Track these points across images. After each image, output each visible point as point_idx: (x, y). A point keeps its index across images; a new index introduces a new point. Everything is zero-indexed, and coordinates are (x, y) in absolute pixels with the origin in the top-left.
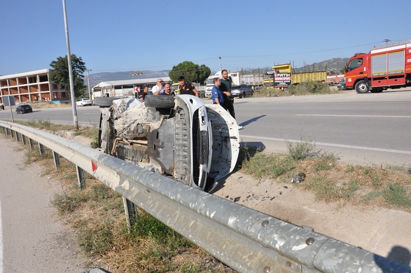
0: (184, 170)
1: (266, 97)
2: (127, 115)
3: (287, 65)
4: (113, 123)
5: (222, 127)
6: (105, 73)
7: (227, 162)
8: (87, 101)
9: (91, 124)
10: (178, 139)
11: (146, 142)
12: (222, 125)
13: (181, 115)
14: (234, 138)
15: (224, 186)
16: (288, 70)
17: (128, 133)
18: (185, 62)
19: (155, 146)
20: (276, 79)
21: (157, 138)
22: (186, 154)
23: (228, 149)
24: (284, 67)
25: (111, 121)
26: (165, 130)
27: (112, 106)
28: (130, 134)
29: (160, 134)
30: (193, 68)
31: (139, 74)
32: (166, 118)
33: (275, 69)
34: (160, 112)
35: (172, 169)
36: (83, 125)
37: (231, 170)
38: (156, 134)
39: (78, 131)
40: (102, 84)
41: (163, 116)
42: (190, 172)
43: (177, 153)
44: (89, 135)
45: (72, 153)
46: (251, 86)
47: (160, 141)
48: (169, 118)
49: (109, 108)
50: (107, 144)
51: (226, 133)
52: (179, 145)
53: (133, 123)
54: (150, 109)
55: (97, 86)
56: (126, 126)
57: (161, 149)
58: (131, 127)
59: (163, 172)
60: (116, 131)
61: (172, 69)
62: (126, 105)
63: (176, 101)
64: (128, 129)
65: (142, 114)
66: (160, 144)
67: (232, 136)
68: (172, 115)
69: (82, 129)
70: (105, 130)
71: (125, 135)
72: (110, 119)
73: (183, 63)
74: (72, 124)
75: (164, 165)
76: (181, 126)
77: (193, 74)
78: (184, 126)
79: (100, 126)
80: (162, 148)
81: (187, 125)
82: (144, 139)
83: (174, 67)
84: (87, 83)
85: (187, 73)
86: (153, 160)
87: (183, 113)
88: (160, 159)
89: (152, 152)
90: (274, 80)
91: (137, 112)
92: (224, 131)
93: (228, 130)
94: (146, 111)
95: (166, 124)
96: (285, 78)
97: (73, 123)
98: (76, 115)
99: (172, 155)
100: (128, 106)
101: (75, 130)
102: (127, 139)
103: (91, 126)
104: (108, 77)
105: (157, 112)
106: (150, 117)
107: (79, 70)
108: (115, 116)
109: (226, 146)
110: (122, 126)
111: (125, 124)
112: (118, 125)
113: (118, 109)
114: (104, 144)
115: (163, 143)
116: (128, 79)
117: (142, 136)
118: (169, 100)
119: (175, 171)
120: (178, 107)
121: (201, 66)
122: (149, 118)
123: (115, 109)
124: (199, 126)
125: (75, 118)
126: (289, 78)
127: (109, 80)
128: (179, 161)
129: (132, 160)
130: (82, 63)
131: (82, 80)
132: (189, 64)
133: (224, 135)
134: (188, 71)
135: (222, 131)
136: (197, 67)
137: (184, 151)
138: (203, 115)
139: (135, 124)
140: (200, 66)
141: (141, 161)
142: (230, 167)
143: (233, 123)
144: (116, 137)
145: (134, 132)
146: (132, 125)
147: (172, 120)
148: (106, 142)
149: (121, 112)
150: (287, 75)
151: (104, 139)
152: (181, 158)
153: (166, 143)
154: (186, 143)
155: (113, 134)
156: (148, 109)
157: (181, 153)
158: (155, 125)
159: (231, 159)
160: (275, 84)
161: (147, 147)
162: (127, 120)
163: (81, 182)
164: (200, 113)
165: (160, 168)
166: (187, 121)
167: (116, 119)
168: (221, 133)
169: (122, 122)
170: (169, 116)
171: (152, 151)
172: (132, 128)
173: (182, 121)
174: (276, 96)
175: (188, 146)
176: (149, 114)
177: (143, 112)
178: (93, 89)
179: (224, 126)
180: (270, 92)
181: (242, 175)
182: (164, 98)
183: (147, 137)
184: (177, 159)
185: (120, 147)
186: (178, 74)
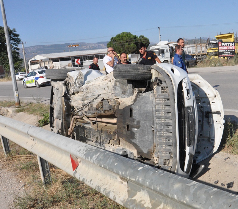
0: (168, 154)
1: (211, 66)
2: (87, 89)
3: (230, 35)
4: (70, 99)
5: (202, 101)
6: (40, 46)
7: (209, 141)
8: (24, 75)
9: (35, 99)
10: (159, 118)
11: (114, 121)
12: (202, 98)
13: (162, 88)
14: (218, 113)
15: (209, 169)
16: (231, 40)
17: (89, 109)
18: (123, 33)
19: (128, 126)
20: (220, 48)
21: (131, 115)
22: (171, 134)
23: (211, 125)
24: (227, 36)
25: (67, 97)
26: (140, 107)
27: (67, 79)
28: (91, 112)
29: (134, 112)
30: (131, 39)
31: (76, 46)
32: (141, 92)
33: (218, 38)
34: (133, 84)
35: (151, 153)
36: (25, 100)
37: (215, 150)
38: (129, 111)
39: (20, 107)
40: (38, 57)
41: (137, 89)
42: (176, 156)
43: (158, 134)
44: (33, 111)
45: (32, 141)
46: (193, 56)
47: (134, 120)
48: (145, 92)
49: (63, 82)
50: (62, 123)
51: (207, 107)
52: (161, 125)
53: (96, 98)
54: (118, 82)
55: (33, 59)
56: (86, 102)
57: (136, 129)
58: (93, 103)
59: (139, 156)
60: (73, 108)
61: (110, 40)
62: (83, 77)
63: (153, 72)
64: (90, 106)
65: (108, 87)
66: (135, 123)
67: (216, 111)
68: (149, 89)
69: (24, 105)
70: (59, 107)
71: (86, 112)
72: (65, 94)
73: (121, 33)
74: (13, 100)
75: (141, 148)
76: (162, 101)
77: (132, 45)
78: (167, 101)
79: (51, 103)
80: (138, 127)
81: (171, 100)
82: (112, 116)
83: (112, 38)
84: (22, 56)
85: (125, 44)
86: (124, 142)
87: (166, 86)
88: (136, 141)
89: (125, 133)
90: (218, 50)
91: (101, 85)
92: (205, 105)
93: (209, 104)
94: (113, 84)
95: (142, 99)
96: (229, 48)
97: (14, 98)
98: (17, 89)
99: (151, 136)
100: (86, 79)
101: (17, 106)
102: (88, 118)
103: (34, 101)
104: (43, 50)
105: (129, 85)
106: (119, 91)
107: (13, 42)
108: (71, 91)
109: (209, 123)
110: (81, 102)
111: (85, 100)
112: (76, 101)
113: (75, 83)
114: (58, 123)
115: (138, 122)
116: (64, 51)
117: (108, 113)
118: (144, 70)
119: (154, 155)
120: (156, 79)
121: (140, 37)
122: (117, 92)
123: (71, 82)
124: (184, 100)
125: (16, 94)
126: (233, 48)
127: (44, 53)
128: (161, 143)
129: (96, 142)
130: (16, 35)
131: (18, 53)
132: (128, 35)
133: (205, 110)
134: (127, 42)
135: (202, 105)
136: (135, 37)
137: (168, 131)
138: (188, 88)
139: (99, 100)
140: (138, 36)
141: (109, 143)
142: (213, 147)
143: (215, 96)
144: (73, 115)
145: (97, 109)
146: (94, 100)
147: (149, 94)
148: (61, 122)
149: (78, 85)
150: (231, 44)
151: (57, 118)
152: (163, 140)
153: (142, 123)
154: (170, 121)
155: (69, 111)
156: (116, 81)
157: (164, 134)
158: (127, 101)
159: (214, 137)
160: (219, 54)
161: (116, 126)
162: (88, 95)
163: (44, 176)
164: (184, 85)
165: (135, 152)
166: (171, 95)
167: (74, 94)
168: (202, 107)
169: (81, 98)
170: (144, 89)
171: (124, 131)
172: (95, 105)
173: (164, 95)
174: (221, 65)
175: (173, 125)
176: (117, 88)
177: (109, 85)
178: (29, 63)
179: (204, 100)
180: (215, 62)
181: (229, 155)
182: (139, 68)
183: (116, 115)
184: (157, 141)
185: (79, 126)
186: (117, 45)
